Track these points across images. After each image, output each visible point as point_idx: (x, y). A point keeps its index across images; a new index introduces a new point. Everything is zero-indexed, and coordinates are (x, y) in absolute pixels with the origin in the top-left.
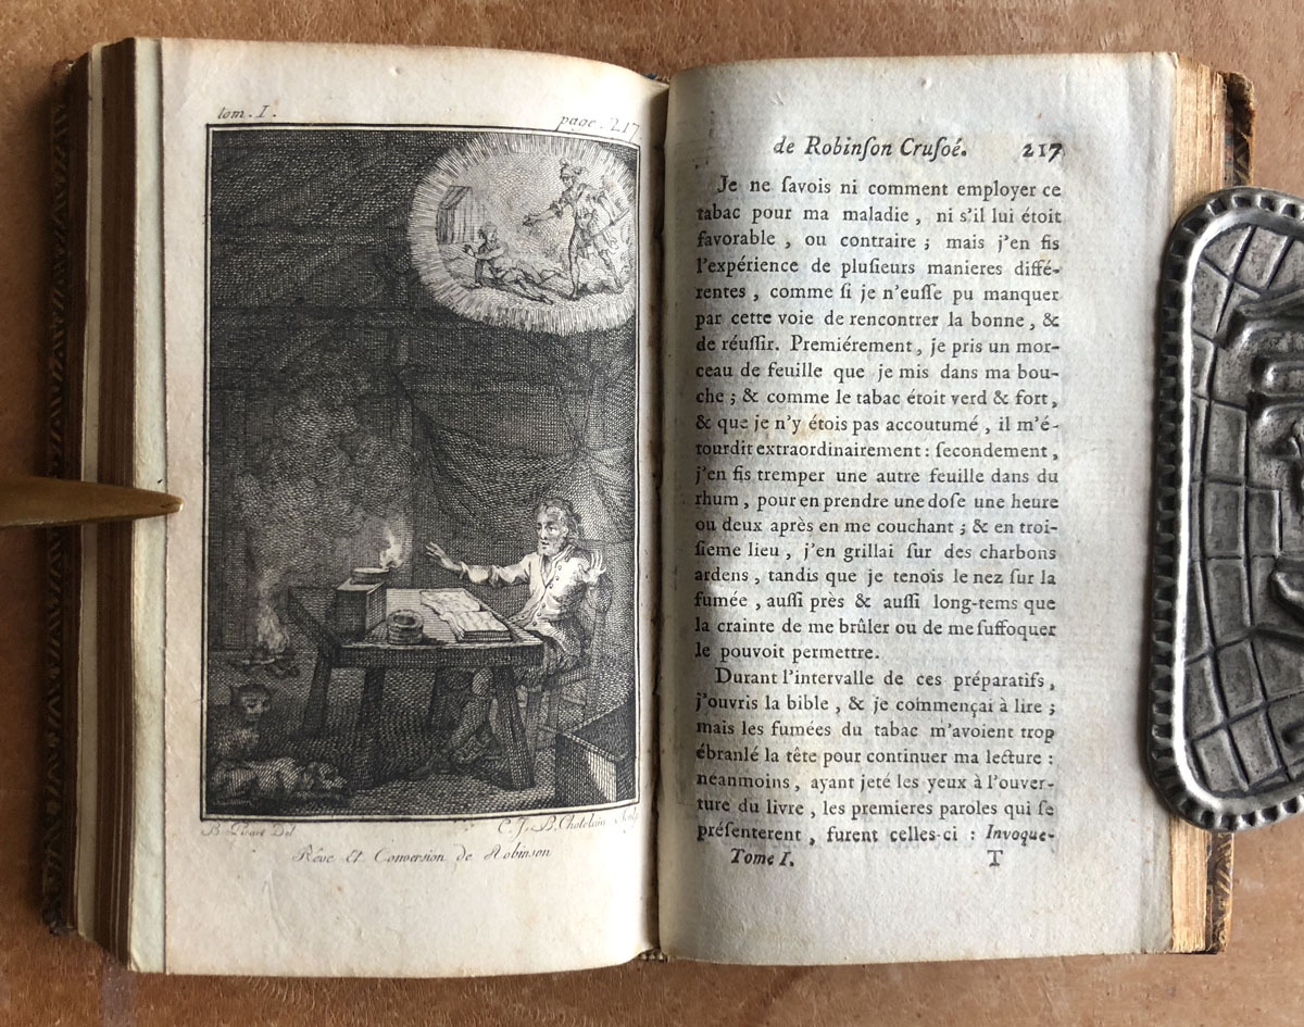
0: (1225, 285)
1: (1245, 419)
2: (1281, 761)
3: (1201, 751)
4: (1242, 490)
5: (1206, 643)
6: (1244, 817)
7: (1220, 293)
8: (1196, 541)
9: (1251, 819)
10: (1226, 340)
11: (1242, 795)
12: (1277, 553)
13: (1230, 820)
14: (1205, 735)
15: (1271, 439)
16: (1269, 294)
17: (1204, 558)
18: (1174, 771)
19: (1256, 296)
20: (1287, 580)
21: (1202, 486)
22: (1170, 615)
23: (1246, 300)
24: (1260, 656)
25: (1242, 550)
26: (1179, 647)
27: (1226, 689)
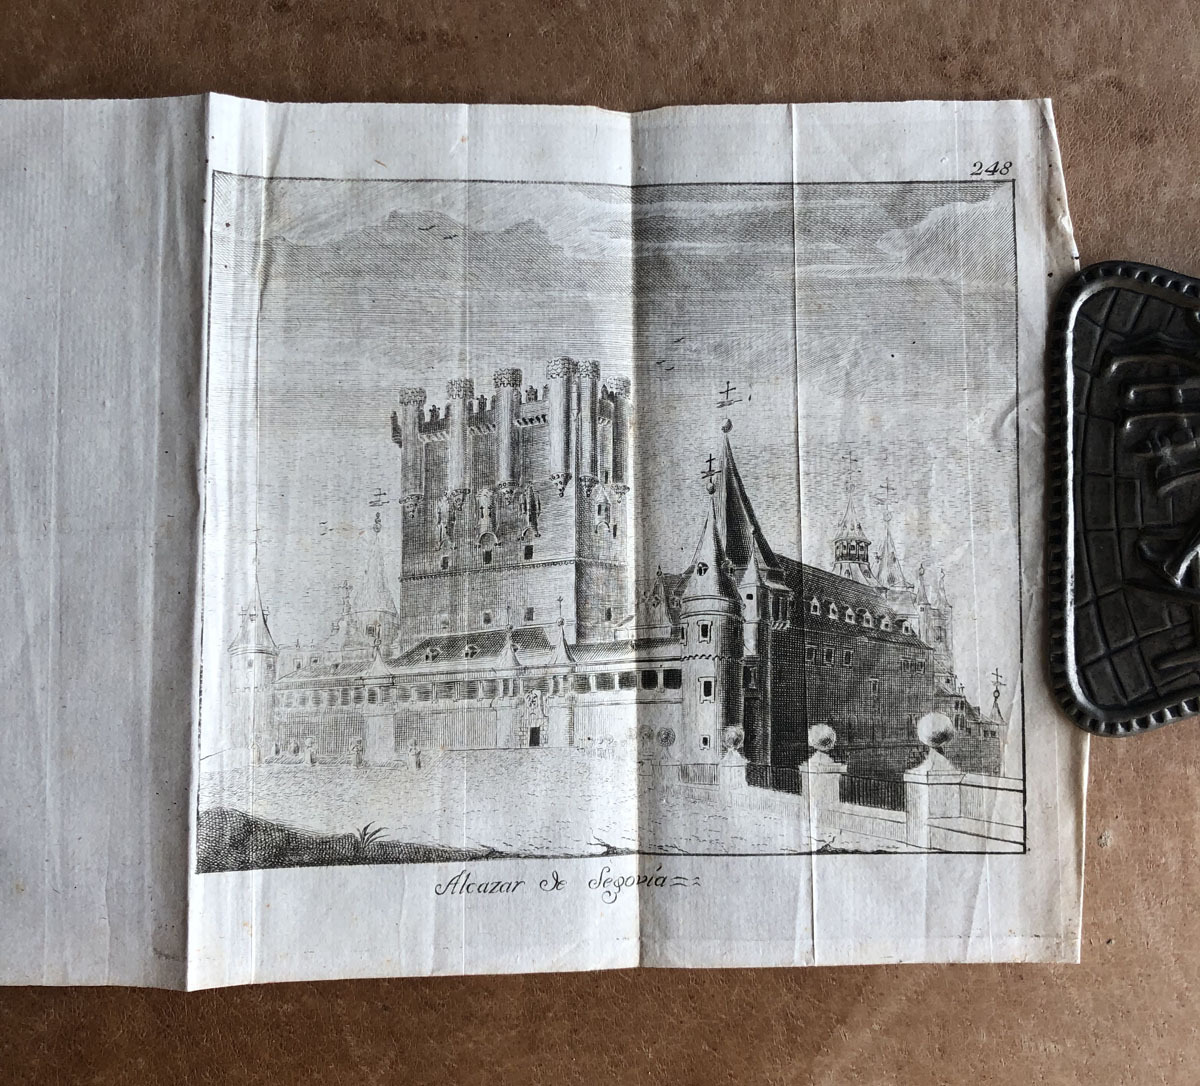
0: (1098, 332)
1: (1113, 427)
2: (1152, 684)
3: (1089, 674)
4: (1111, 480)
5: (1090, 595)
6: (1122, 725)
7: (1095, 337)
8: (1080, 518)
9: (1128, 727)
10: (1098, 373)
11: (1121, 709)
12: (1140, 525)
13: (1112, 730)
14: (1093, 663)
15: (1132, 443)
17: (1086, 531)
18: (1067, 688)
19: (1123, 339)
20: (1149, 545)
21: (1083, 478)
22: (1062, 573)
23: (1114, 342)
24: (1130, 603)
25: (1114, 523)
26: (1070, 597)
27: (1106, 628)
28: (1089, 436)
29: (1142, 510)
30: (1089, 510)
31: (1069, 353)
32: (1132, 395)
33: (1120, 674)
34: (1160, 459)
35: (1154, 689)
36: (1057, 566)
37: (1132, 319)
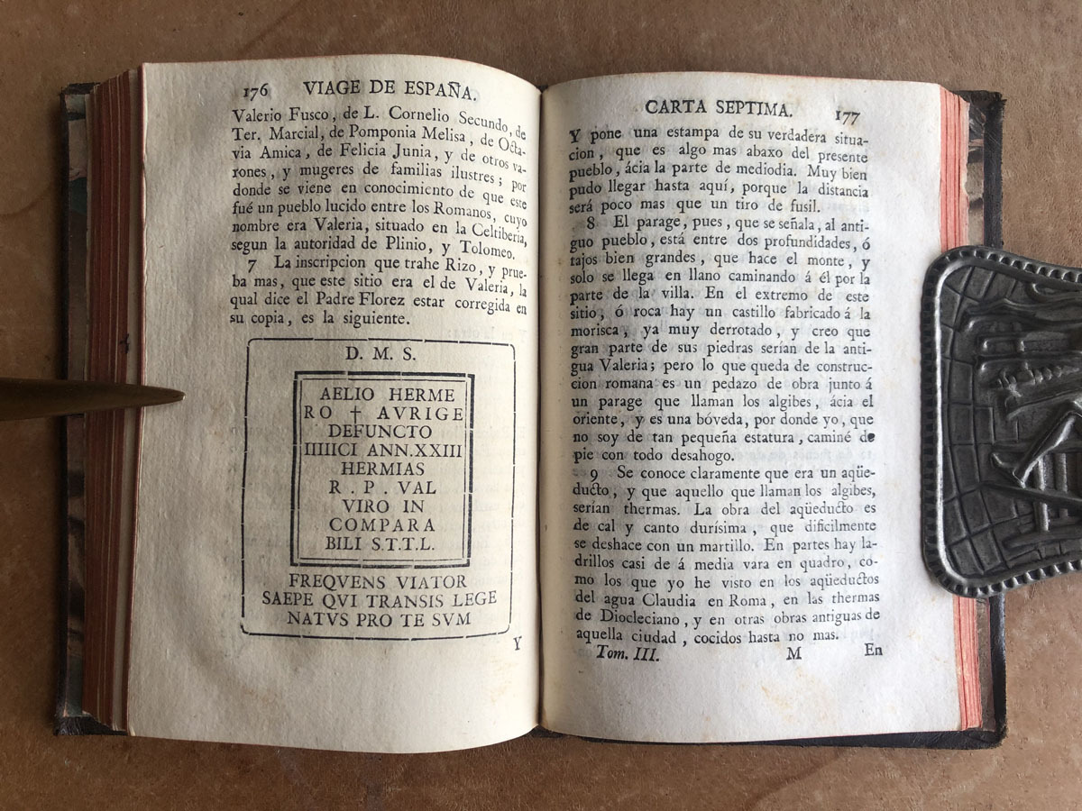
28: (953, 376)
29: (995, 430)
30: (954, 430)
31: (937, 313)
32: (985, 345)
33: (979, 552)
34: (1008, 393)
35: (1005, 563)
36: (930, 471)
37: (984, 289)
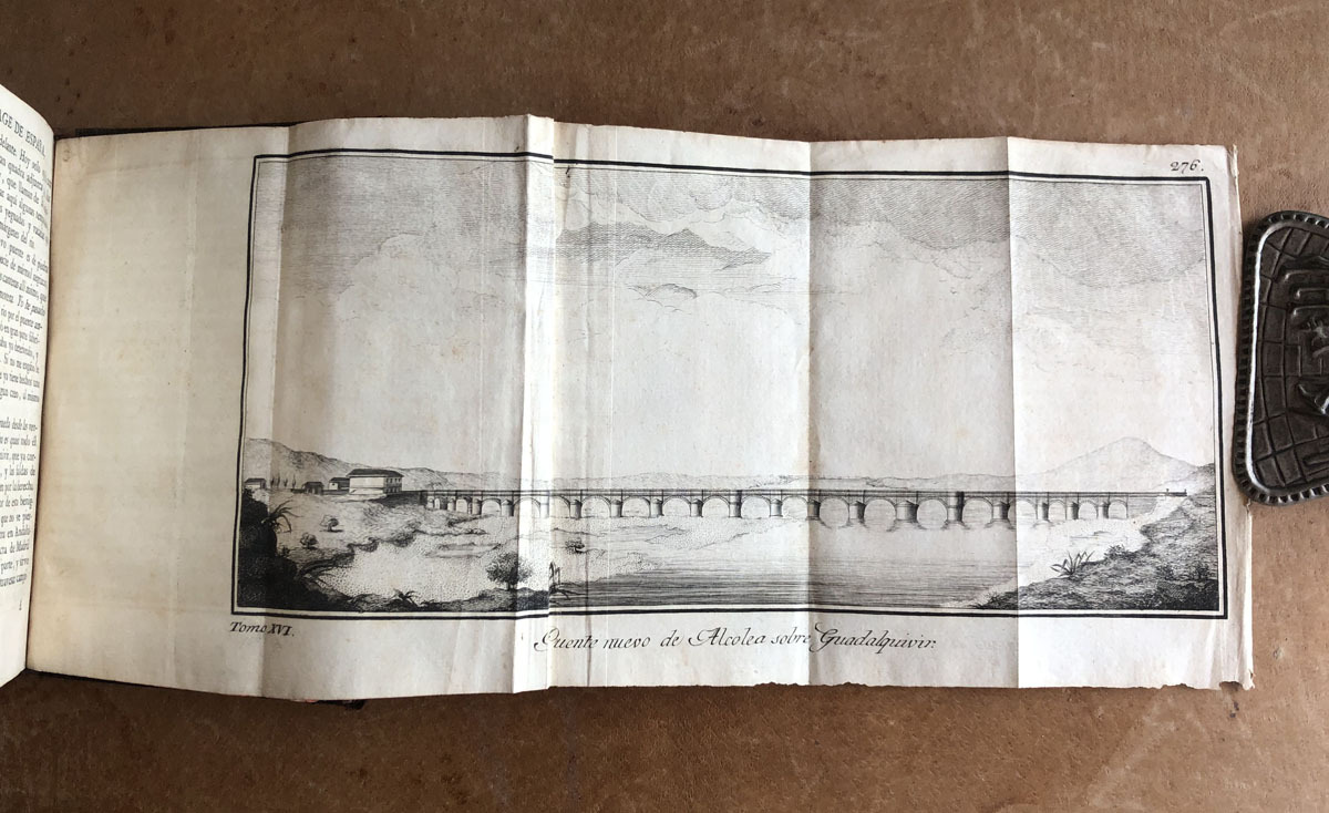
0: (1278, 254)
1: (1285, 313)
2: (1302, 474)
3: (1260, 466)
4: (1282, 346)
5: (1264, 416)
6: (1281, 498)
7: (1275, 257)
8: (1259, 369)
9: (1285, 499)
10: (1276, 280)
11: (1281, 488)
12: (1300, 374)
13: (1274, 500)
14: (1263, 458)
15: (1297, 323)
16: (1298, 257)
17: (1263, 377)
18: (1246, 474)
19: (1294, 259)
20: (1305, 387)
21: (1263, 343)
22: (1245, 403)
23: (1288, 261)
24: (1291, 423)
25: (1282, 373)
26: (1250, 417)
27: (1273, 437)
28: (1269, 318)
29: (1301, 366)
30: (1266, 364)
31: (1258, 266)
32: (1298, 294)
33: (1281, 464)
34: (1316, 334)
35: (1303, 477)
36: (1243, 398)
37: (1301, 247)
